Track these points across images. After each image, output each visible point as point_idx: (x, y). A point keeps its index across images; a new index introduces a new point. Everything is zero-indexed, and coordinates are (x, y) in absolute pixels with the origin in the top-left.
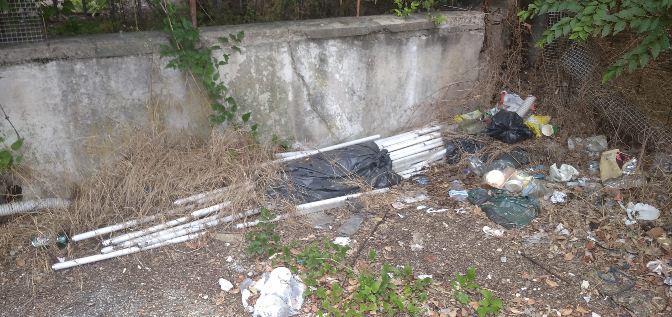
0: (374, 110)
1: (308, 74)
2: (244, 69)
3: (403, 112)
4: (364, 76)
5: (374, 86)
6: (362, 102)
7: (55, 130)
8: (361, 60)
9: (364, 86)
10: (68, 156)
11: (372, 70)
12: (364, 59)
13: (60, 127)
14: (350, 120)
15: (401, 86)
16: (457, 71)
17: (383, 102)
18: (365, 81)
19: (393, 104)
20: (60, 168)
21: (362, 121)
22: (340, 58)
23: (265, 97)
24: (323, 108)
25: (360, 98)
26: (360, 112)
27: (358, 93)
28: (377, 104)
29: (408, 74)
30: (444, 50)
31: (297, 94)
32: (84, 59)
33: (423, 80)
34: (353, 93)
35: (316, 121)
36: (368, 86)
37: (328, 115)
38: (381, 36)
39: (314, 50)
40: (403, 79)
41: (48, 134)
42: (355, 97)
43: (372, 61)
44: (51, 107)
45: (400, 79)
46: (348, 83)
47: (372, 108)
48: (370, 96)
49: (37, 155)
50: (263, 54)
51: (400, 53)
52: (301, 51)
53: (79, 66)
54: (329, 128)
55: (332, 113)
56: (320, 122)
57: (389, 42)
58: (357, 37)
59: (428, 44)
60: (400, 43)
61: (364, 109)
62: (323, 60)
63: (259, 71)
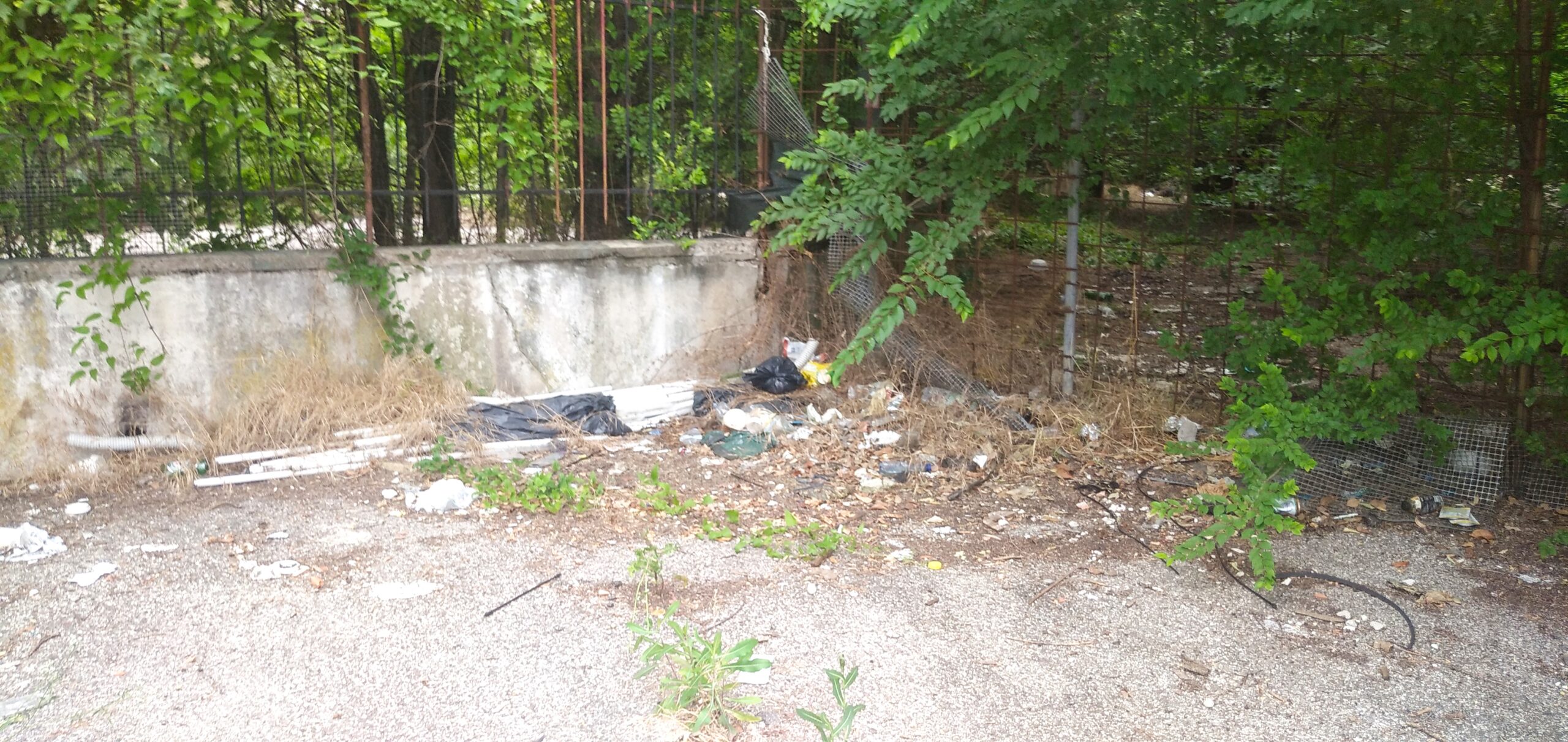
0: (608, 359)
1: (515, 307)
2: (429, 295)
3: (650, 364)
4: (591, 311)
5: (606, 326)
6: (591, 346)
7: (196, 355)
8: (585, 291)
9: (592, 325)
10: (208, 388)
11: (602, 305)
12: (590, 291)
13: (202, 351)
14: (574, 370)
15: (645, 328)
16: (725, 313)
17: (619, 348)
18: (592, 319)
19: (636, 352)
20: (195, 402)
21: (592, 372)
22: (557, 286)
23: (455, 332)
24: (535, 351)
25: (588, 342)
26: (588, 360)
27: (584, 335)
28: (611, 351)
29: (653, 314)
30: (703, 285)
31: (499, 330)
32: (239, 272)
33: (676, 322)
34: (577, 334)
35: (526, 369)
36: (597, 326)
37: (542, 360)
38: (612, 262)
39: (521, 275)
40: (647, 320)
41: (186, 359)
42: (580, 340)
43: (602, 293)
44: (194, 327)
45: (642, 319)
46: (569, 321)
47: (605, 356)
48: (601, 340)
49: (172, 385)
50: (455, 277)
51: (639, 284)
52: (503, 275)
53: (231, 281)
54: (545, 379)
55: (546, 358)
56: (532, 369)
57: (623, 270)
58: (579, 261)
59: (678, 275)
60: (639, 272)
61: (593, 356)
62: (533, 289)
63: (448, 298)
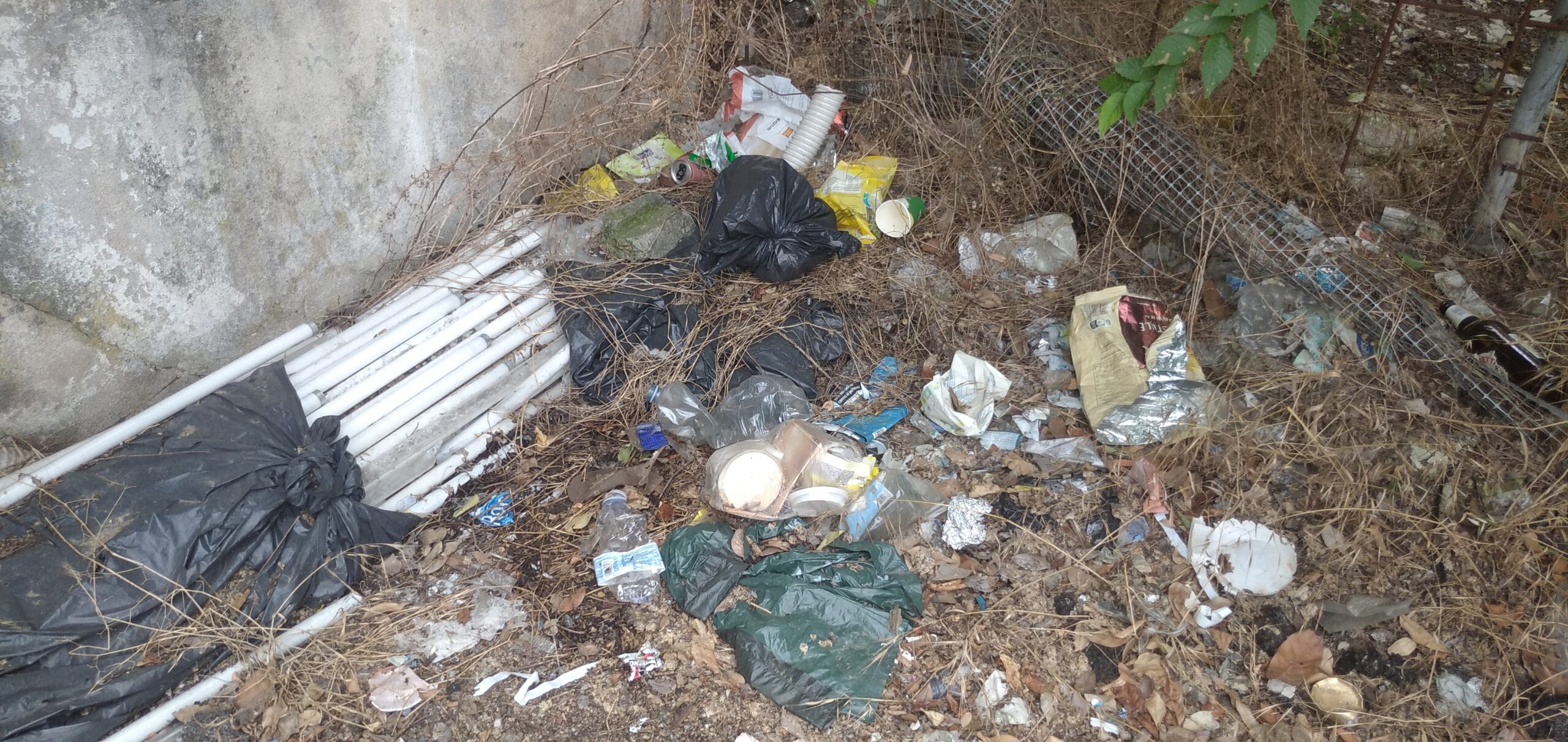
0: (272, 218)
3: (394, 198)
4: (190, 102)
5: (247, 133)
6: (212, 201)
8: (155, 47)
9: (202, 142)
11: (221, 73)
12: (171, 41)
14: (176, 279)
15: (365, 107)
17: (302, 180)
18: (200, 125)
19: (348, 178)
21: (231, 269)
24: (33, 269)
25: (198, 190)
26: (213, 241)
27: (184, 176)
28: (278, 195)
29: (384, 61)
34: (161, 178)
36: (218, 140)
37: (65, 289)
40: (368, 82)
42: (174, 194)
43: (212, 39)
45: (353, 83)
46: (123, 149)
47: (263, 213)
48: (239, 175)
54: (91, 334)
55: (83, 275)
56: (38, 322)
61: (228, 226)
